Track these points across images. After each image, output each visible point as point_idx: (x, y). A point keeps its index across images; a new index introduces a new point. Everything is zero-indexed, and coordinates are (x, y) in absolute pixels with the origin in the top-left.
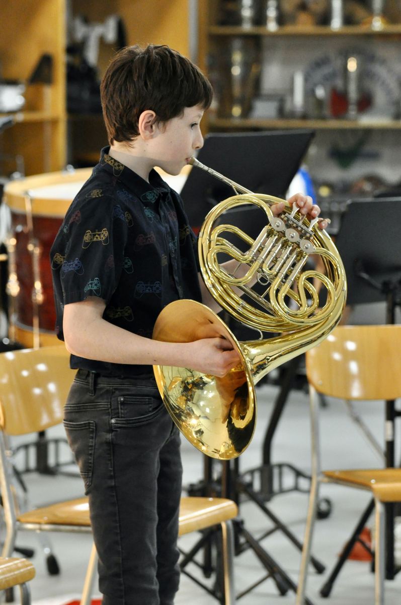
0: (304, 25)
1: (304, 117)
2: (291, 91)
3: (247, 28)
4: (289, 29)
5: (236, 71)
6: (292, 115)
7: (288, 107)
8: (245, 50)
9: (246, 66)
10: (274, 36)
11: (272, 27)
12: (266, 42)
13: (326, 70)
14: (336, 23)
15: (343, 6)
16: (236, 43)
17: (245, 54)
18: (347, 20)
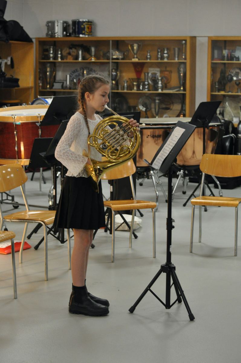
0: (70, 59)
1: (70, 88)
2: (66, 80)
3: (51, 60)
4: (65, 61)
5: (48, 74)
6: (66, 87)
7: (65, 85)
8: (50, 67)
9: (51, 72)
10: (60, 62)
11: (59, 60)
12: (57, 64)
13: (76, 74)
14: (80, 59)
15: (82, 54)
16: (48, 65)
17: (51, 68)
18: (83, 58)
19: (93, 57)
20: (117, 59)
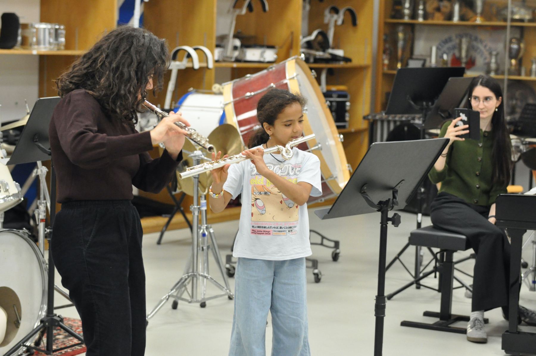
0: (438, 19)
2: (430, 56)
3: (406, 20)
4: (430, 21)
5: (400, 44)
7: (428, 64)
9: (406, 41)
10: (421, 25)
11: (421, 20)
12: (417, 28)
14: (456, 19)
15: (460, 11)
16: (401, 28)
17: (405, 34)
18: (462, 18)
19: (479, 15)
20: (521, 20)
